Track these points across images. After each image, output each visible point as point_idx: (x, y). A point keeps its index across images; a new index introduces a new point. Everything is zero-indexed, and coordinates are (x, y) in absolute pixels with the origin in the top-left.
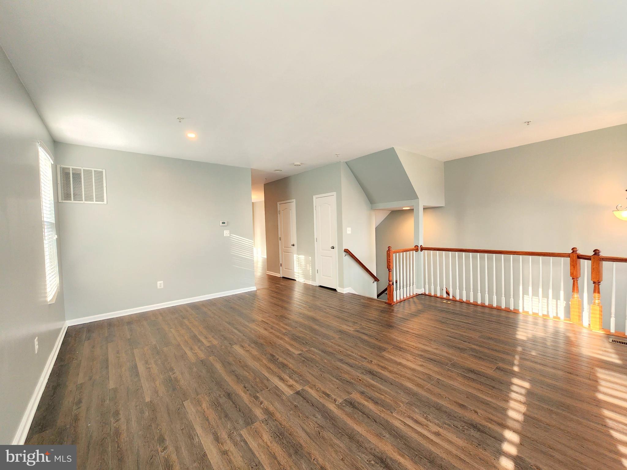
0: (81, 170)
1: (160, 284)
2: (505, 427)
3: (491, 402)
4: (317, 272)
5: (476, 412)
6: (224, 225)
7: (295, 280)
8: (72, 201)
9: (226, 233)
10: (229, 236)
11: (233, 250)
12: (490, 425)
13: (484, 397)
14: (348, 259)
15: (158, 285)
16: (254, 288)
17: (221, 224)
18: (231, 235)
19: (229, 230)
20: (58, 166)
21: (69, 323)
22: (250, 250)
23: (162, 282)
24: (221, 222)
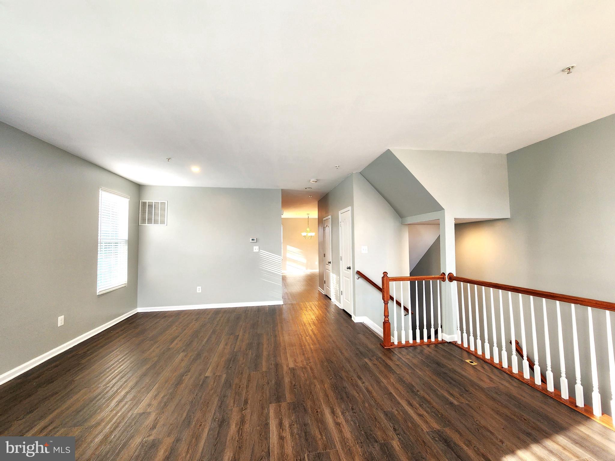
0: (152, 202)
1: (199, 289)
4: (342, 293)
6: (253, 241)
7: (331, 299)
8: (147, 225)
9: (256, 249)
10: (258, 251)
11: (261, 265)
14: (361, 281)
15: (198, 290)
16: (281, 303)
17: (251, 241)
18: (260, 250)
19: (258, 247)
20: (141, 201)
21: (140, 310)
22: (279, 266)
23: (200, 287)
24: (251, 239)
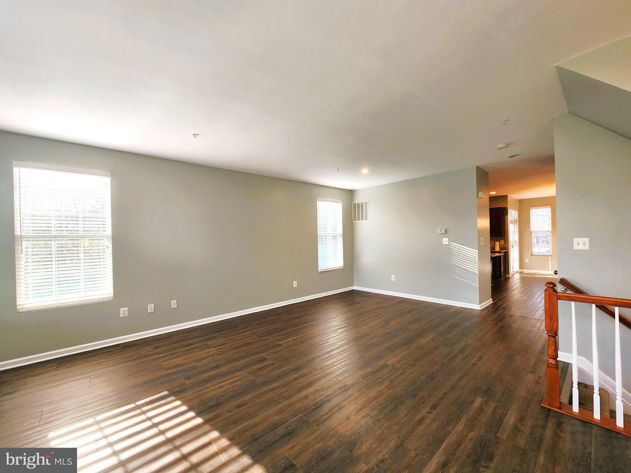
0: (360, 203)
2: (206, 422)
3: (236, 426)
5: (229, 412)
6: (442, 232)
8: (357, 221)
9: (445, 241)
10: (448, 243)
11: (452, 259)
12: (212, 414)
13: (244, 425)
15: (392, 278)
17: (439, 232)
18: (451, 243)
19: (448, 238)
20: (353, 203)
21: (355, 288)
22: (474, 262)
23: (394, 276)
24: (439, 230)
